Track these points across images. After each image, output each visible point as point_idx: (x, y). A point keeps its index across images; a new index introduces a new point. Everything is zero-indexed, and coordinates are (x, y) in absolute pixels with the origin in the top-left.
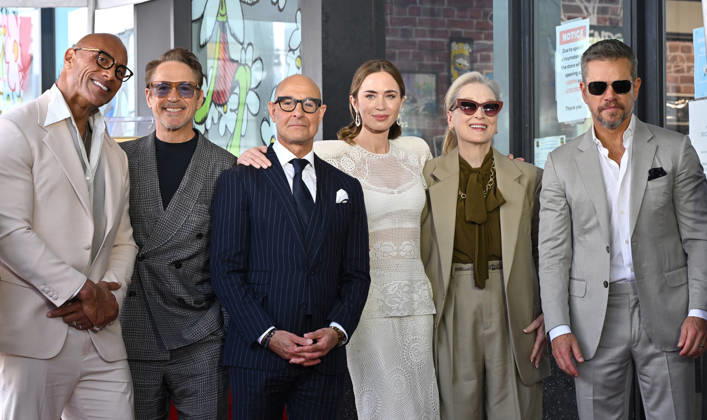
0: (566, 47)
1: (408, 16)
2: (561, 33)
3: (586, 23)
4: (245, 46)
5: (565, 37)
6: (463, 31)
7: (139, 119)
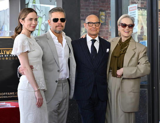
0: (131, 12)
1: (87, 4)
2: (130, 8)
3: (136, 5)
4: (41, 11)
5: (131, 9)
6: (103, 8)
7: (10, 31)
